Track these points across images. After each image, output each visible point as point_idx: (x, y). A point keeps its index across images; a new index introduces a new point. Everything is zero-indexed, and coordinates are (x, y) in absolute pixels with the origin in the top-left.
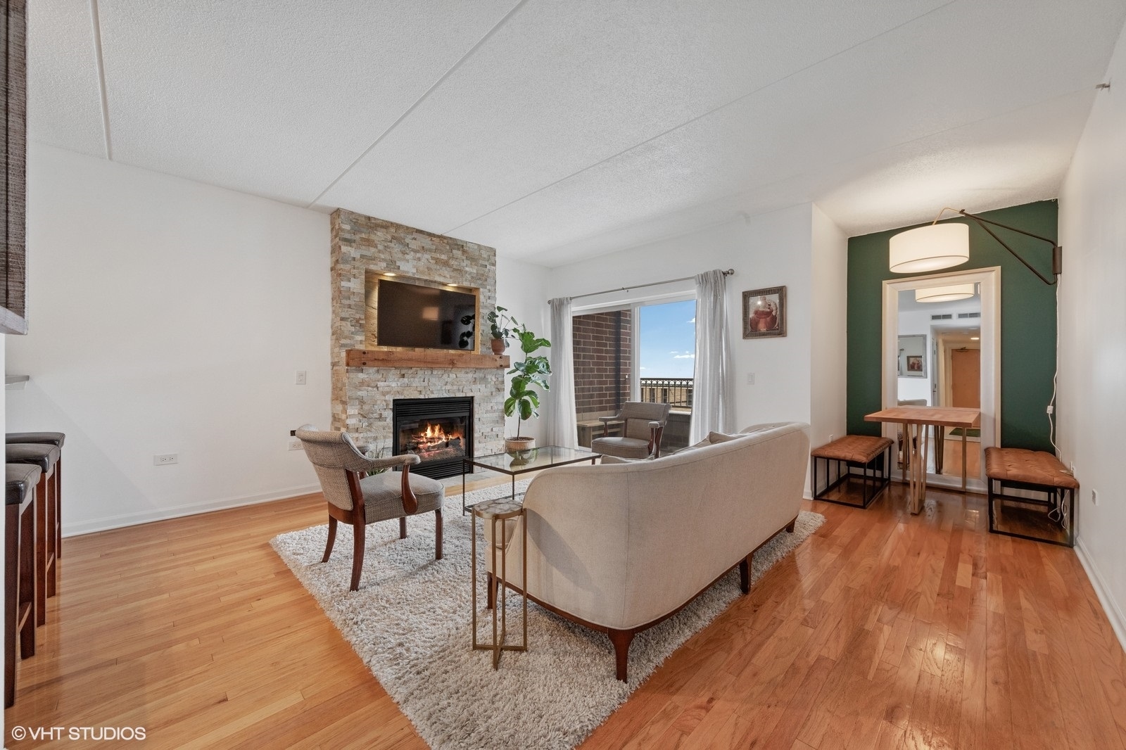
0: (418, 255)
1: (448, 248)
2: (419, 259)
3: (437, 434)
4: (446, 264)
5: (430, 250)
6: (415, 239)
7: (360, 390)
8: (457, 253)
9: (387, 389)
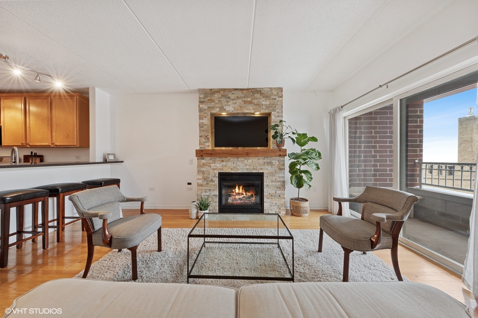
0: (235, 101)
1: (251, 94)
2: (236, 103)
3: (241, 191)
4: (250, 102)
5: (241, 98)
6: (233, 94)
7: (203, 168)
8: (257, 95)
9: (215, 167)
